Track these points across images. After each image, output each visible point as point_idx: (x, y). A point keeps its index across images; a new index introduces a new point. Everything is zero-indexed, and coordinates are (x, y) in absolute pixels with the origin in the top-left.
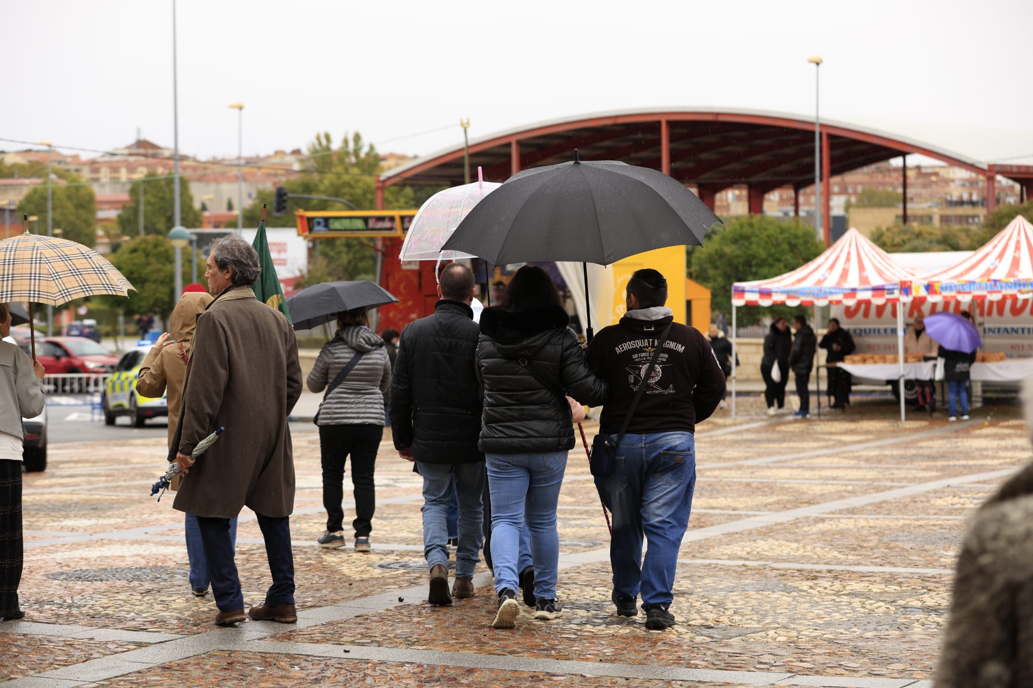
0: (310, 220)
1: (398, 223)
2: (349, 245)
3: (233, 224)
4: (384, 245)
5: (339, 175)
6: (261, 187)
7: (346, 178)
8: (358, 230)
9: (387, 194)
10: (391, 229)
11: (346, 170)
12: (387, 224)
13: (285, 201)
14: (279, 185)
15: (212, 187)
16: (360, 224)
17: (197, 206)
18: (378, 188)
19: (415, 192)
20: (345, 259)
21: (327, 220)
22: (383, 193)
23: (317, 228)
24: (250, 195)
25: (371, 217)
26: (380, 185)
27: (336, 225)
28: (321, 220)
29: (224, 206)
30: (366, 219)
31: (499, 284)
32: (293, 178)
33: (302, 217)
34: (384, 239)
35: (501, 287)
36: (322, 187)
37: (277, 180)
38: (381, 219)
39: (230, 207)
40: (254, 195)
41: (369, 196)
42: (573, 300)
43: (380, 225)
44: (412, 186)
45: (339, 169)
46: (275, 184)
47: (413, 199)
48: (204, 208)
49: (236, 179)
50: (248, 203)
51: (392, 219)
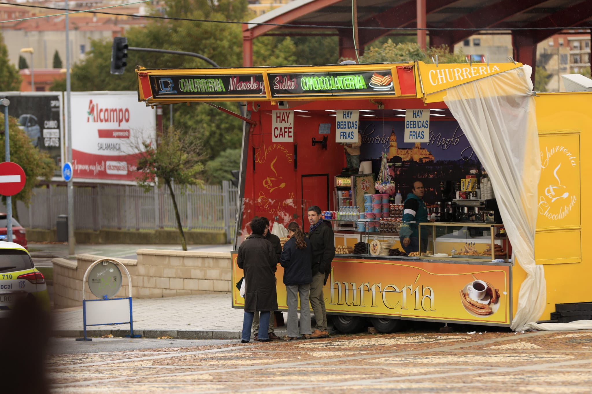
0: (154, 79)
1: (266, 82)
2: (211, 114)
3: (61, 87)
4: (250, 111)
5: (198, 23)
6: (96, 37)
7: (207, 26)
8: (216, 93)
9: (258, 47)
10: (258, 91)
11: (207, 15)
12: (253, 86)
13: (125, 55)
14: (119, 36)
15: (34, 36)
16: (218, 85)
17: (13, 61)
18: (246, 39)
19: (296, 44)
20: (206, 130)
21: (176, 79)
22: (252, 44)
23: (163, 91)
24: (83, 47)
25: (233, 76)
26: (248, 34)
27: (189, 86)
28: (169, 81)
29: (50, 61)
30: (225, 79)
31: (396, 159)
32: (139, 26)
33: (144, 76)
34: (250, 103)
35: (398, 164)
36: (175, 38)
37: (118, 28)
38: (245, 78)
39: (57, 63)
40: (88, 48)
41: (236, 49)
42: (489, 180)
43: (243, 86)
44: (291, 35)
45: (198, 14)
46: (115, 32)
47: (294, 54)
48: (23, 64)
49: (62, 27)
50: (81, 58)
51: (259, 78)
